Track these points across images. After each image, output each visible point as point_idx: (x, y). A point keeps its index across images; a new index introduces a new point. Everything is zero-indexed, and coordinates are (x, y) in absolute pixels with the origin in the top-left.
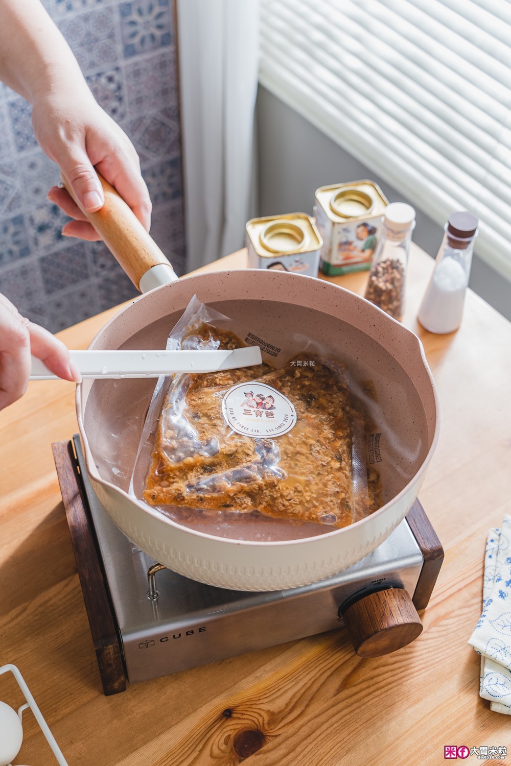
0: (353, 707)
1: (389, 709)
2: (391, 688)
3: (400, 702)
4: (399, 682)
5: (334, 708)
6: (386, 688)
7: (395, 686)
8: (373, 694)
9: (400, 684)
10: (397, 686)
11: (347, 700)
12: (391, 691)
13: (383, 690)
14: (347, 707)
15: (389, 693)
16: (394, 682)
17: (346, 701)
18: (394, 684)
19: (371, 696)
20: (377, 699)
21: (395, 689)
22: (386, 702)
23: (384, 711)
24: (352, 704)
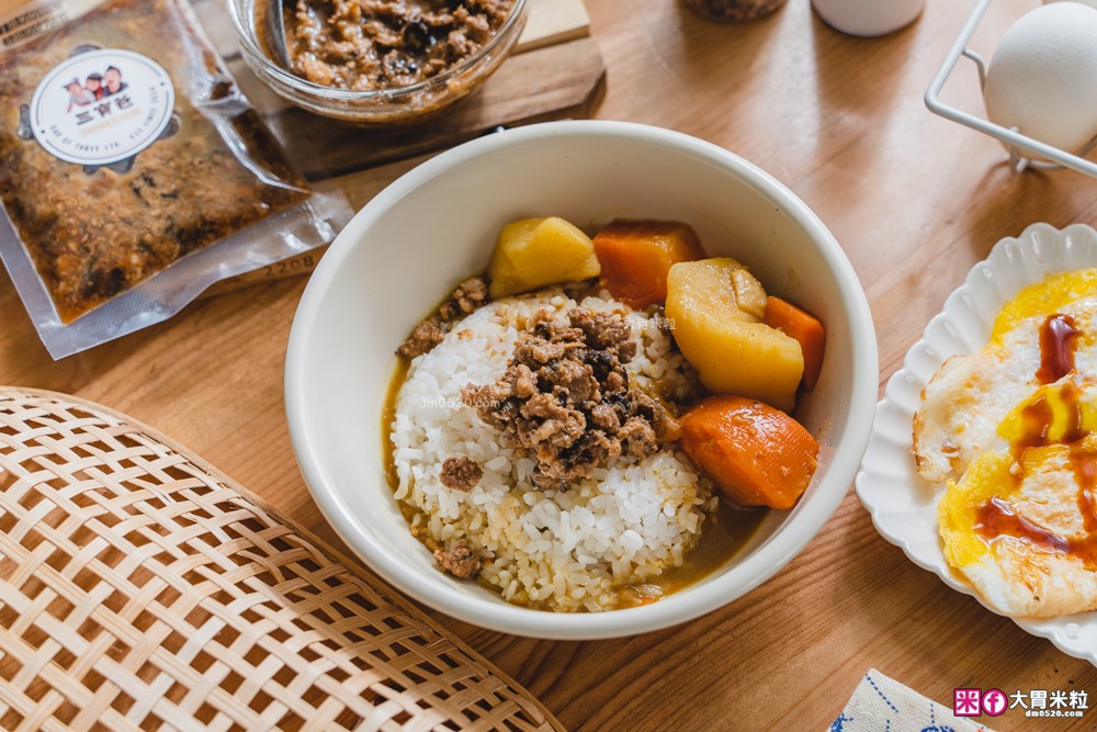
0: (673, 662)
1: (754, 659)
2: (759, 613)
3: (779, 642)
4: (778, 596)
5: (631, 665)
6: (748, 612)
7: (769, 607)
8: (718, 628)
9: (778, 602)
10: (773, 605)
11: (660, 646)
12: (760, 618)
13: (740, 617)
14: (657, 662)
15: (753, 622)
16: (764, 598)
17: (656, 649)
18: (765, 603)
19: (714, 633)
20: (729, 637)
21: (769, 613)
22: (748, 644)
23: (744, 665)
24: (672, 653)
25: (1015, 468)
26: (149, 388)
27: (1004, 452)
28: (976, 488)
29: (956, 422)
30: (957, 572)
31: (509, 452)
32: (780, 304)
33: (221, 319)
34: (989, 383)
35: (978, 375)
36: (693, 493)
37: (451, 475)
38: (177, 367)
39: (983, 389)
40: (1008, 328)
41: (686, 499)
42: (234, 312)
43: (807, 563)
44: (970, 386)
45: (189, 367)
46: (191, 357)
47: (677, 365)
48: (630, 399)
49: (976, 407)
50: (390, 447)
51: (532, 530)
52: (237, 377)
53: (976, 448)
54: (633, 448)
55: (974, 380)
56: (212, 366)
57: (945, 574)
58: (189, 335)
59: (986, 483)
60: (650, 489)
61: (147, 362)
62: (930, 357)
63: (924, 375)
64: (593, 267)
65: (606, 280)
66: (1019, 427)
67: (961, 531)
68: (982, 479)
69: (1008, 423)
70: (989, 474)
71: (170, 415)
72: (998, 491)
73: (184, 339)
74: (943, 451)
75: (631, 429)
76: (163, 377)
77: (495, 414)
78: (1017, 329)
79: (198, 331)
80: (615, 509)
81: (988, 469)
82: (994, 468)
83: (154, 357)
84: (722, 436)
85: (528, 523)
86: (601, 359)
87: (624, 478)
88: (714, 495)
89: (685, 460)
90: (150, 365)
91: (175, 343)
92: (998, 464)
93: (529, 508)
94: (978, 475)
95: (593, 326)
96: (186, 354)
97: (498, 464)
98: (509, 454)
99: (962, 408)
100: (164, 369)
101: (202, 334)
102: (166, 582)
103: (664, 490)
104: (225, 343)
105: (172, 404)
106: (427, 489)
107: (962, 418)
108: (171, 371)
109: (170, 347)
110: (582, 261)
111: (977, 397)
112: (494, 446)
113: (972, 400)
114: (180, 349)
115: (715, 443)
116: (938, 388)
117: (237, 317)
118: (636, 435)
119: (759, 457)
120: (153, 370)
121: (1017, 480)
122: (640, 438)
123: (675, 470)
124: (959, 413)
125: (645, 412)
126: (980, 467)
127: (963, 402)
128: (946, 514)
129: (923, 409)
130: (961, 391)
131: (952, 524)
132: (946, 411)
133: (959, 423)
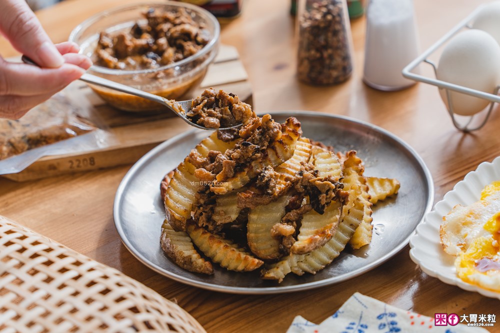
25: (495, 243)
27: (489, 237)
28: (475, 253)
29: (463, 233)
30: (467, 280)
33: (44, 186)
34: (480, 215)
35: (473, 212)
39: (477, 218)
40: (488, 195)
44: (470, 217)
49: (473, 226)
53: (474, 238)
55: (471, 214)
59: (480, 250)
62: (447, 206)
63: (443, 213)
66: (495, 225)
67: (467, 267)
68: (478, 249)
69: (489, 223)
70: (481, 247)
72: (487, 255)
74: (458, 245)
78: (493, 195)
81: (481, 244)
82: (484, 244)
92: (486, 242)
94: (475, 248)
99: (466, 227)
107: (465, 230)
111: (473, 221)
113: (471, 223)
116: (452, 217)
121: (497, 249)
126: (476, 244)
127: (466, 224)
128: (460, 264)
129: (445, 224)
130: (465, 218)
131: (462, 266)
132: (457, 228)
133: (465, 232)
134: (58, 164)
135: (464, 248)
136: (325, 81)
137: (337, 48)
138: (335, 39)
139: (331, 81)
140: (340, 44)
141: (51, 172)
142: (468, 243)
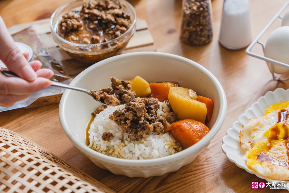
25: (269, 144)
26: (18, 128)
27: (266, 140)
28: (257, 149)
29: (252, 135)
30: (250, 168)
31: (121, 131)
32: (201, 97)
33: (41, 112)
34: (263, 125)
35: (260, 123)
36: (174, 144)
37: (105, 136)
38: (27, 123)
39: (261, 127)
40: (269, 113)
41: (172, 146)
42: (45, 110)
43: (208, 172)
44: (257, 126)
45: (31, 123)
46: (32, 121)
47: (172, 114)
48: (157, 118)
49: (259, 131)
50: (88, 135)
51: (127, 151)
52: (45, 126)
53: (258, 140)
54: (157, 129)
55: (258, 124)
56: (37, 123)
57: (246, 168)
58: (31, 116)
59: (260, 148)
60: (162, 141)
61: (19, 122)
62: (245, 118)
63: (243, 122)
64: (149, 90)
65: (152, 94)
66: (270, 134)
67: (252, 159)
68: (259, 147)
69: (267, 133)
70: (261, 146)
71: (24, 134)
72: (264, 151)
73: (29, 117)
74: (249, 143)
75: (157, 123)
76: (23, 125)
77: (118, 118)
78: (272, 113)
79: (34, 115)
80: (151, 145)
81: (261, 145)
82: (263, 144)
83: (21, 121)
84: (182, 126)
85: (126, 149)
86: (149, 107)
87: (154, 138)
88: (180, 147)
89: (172, 136)
90: (19, 123)
91: (27, 118)
92: (264, 143)
93: (126, 146)
94: (258, 146)
95: (148, 101)
96: (30, 120)
97: (118, 134)
98: (122, 132)
99: (255, 132)
100: (23, 124)
101: (35, 116)
102: (21, 153)
103: (165, 142)
104: (42, 118)
105: (25, 132)
106: (97, 143)
107: (254, 134)
108: (25, 124)
109: (25, 118)
110: (146, 89)
111: (259, 129)
112: (118, 130)
113: (257, 130)
114: (28, 119)
115: (181, 129)
116: (248, 125)
117: (46, 112)
118: (158, 125)
119: (192, 130)
120: (20, 124)
121: (269, 148)
122: (159, 126)
123: (169, 138)
124: (254, 133)
125: (161, 121)
126: (258, 144)
127: (255, 130)
128: (248, 156)
129: (243, 130)
130: (254, 127)
131: (249, 158)
132: (250, 132)
133: (253, 135)
134: (49, 99)
135: (252, 145)
136: (197, 43)
137: (205, 25)
138: (204, 21)
139: (201, 43)
140: (207, 23)
141: (45, 103)
142: (254, 142)
